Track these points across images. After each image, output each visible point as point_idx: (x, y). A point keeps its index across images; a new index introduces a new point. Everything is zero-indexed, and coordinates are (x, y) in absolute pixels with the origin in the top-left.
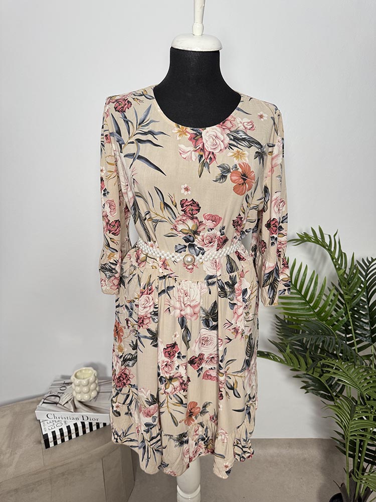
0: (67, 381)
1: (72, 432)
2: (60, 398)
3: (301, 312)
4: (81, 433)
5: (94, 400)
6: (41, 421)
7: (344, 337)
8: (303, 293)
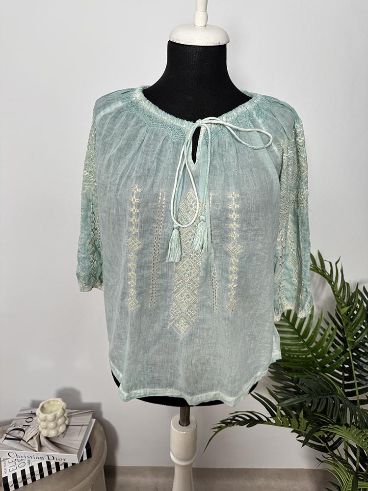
0: (34, 411)
1: (35, 474)
2: (24, 433)
3: (293, 348)
4: (46, 474)
5: (63, 435)
6: (2, 460)
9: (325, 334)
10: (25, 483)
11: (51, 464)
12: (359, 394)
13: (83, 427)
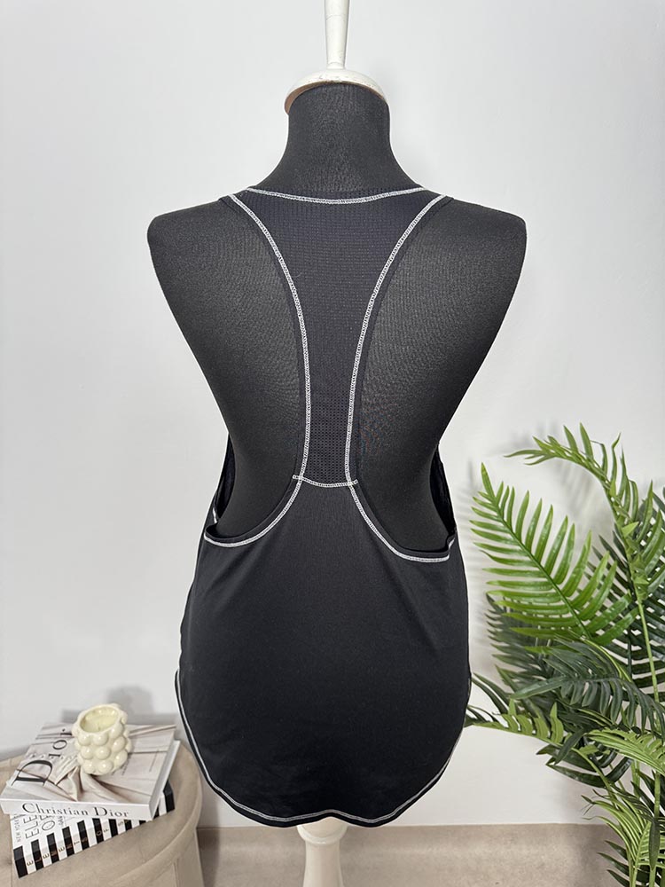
0: (68, 729)
1: (73, 841)
2: (51, 767)
3: (539, 602)
4: (92, 841)
5: (122, 770)
6: (11, 817)
7: (627, 651)
8: (543, 563)
9: (596, 576)
10: (55, 859)
11: (102, 822)
13: (159, 755)
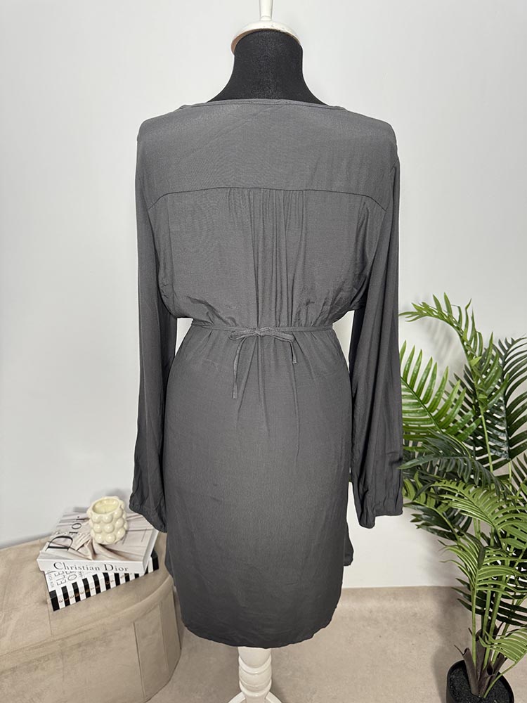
0: (82, 516)
1: (90, 588)
2: (72, 539)
3: (412, 416)
4: (103, 588)
5: (122, 541)
6: (45, 573)
7: (472, 451)
8: (415, 390)
9: (450, 398)
10: (78, 599)
11: (110, 575)
12: (494, 470)
13: (147, 533)
